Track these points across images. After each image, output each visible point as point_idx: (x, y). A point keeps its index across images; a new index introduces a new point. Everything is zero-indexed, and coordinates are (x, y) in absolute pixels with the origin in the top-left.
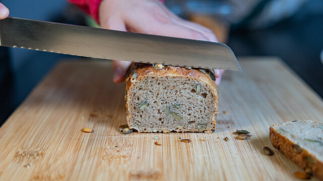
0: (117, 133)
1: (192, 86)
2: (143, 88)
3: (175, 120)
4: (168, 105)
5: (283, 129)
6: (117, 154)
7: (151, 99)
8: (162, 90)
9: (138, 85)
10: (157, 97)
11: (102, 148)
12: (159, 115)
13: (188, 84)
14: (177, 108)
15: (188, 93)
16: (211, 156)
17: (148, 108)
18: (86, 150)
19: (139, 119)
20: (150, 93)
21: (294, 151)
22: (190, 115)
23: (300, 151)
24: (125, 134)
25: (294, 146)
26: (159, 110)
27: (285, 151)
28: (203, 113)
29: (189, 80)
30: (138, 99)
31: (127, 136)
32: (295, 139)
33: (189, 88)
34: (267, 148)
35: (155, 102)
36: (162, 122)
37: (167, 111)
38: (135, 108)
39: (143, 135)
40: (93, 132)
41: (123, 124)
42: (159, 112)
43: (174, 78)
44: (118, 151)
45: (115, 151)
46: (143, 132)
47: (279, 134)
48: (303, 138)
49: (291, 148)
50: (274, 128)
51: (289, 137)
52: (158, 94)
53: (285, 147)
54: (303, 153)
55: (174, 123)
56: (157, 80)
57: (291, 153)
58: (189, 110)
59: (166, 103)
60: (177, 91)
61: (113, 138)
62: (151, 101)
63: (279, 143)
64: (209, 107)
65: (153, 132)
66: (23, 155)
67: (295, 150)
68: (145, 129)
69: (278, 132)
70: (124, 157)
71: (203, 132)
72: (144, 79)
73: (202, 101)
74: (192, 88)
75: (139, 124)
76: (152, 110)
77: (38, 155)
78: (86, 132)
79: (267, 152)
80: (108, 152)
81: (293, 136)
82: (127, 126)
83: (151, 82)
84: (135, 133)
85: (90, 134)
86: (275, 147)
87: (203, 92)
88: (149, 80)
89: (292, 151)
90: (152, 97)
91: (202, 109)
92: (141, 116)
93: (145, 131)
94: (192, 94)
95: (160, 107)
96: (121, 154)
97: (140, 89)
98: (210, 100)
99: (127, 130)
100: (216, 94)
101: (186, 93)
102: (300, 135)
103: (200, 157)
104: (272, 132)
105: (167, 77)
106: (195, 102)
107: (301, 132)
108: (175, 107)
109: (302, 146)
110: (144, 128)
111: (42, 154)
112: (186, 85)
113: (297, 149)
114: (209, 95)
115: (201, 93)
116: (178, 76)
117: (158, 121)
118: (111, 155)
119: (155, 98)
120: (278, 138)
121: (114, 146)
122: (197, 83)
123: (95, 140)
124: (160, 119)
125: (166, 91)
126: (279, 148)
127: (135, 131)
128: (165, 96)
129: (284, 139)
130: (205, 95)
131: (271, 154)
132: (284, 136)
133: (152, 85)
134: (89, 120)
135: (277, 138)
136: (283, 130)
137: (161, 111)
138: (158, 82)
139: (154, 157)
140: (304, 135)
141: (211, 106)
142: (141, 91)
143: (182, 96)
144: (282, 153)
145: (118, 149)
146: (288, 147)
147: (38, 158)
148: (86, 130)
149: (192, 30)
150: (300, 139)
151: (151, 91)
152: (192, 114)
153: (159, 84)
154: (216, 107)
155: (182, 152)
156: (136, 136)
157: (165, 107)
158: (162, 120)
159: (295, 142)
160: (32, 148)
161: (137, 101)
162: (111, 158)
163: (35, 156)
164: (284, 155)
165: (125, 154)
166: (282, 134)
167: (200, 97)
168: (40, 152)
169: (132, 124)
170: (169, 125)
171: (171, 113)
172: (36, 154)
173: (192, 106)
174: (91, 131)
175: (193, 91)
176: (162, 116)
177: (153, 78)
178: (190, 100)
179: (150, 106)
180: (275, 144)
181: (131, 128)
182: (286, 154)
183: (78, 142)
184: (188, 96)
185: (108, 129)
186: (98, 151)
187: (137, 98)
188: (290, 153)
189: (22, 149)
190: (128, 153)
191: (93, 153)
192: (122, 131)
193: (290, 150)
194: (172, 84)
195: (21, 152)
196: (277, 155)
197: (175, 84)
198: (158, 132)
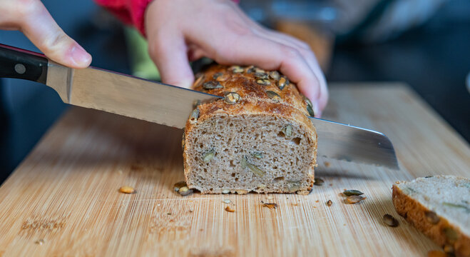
0: (170, 194)
1: (280, 127)
2: (209, 131)
3: (254, 176)
4: (244, 153)
5: (412, 188)
6: (170, 224)
7: (220, 146)
8: (235, 134)
9: (200, 127)
10: (228, 143)
11: (149, 216)
12: (232, 168)
13: (273, 124)
14: (258, 159)
15: (274, 137)
16: (307, 227)
17: (216, 159)
18: (125, 219)
19: (202, 174)
20: (218, 138)
21: (427, 221)
22: (276, 168)
23: (437, 221)
24: (182, 196)
25: (428, 213)
26: (231, 162)
27: (415, 221)
28: (294, 165)
29: (276, 119)
30: (202, 146)
31: (185, 198)
32: (429, 203)
33: (275, 131)
34: (388, 217)
35: (226, 150)
36: (237, 179)
37: (244, 163)
38: (196, 159)
39: (209, 198)
40: (135, 192)
41: (179, 181)
42: (232, 164)
43: (254, 116)
44: (171, 221)
45: (168, 221)
46: (208, 194)
47: (405, 196)
48: (441, 201)
49: (424, 216)
50: (398, 186)
51: (420, 200)
52: (230, 139)
53: (415, 214)
54: (440, 224)
55: (254, 180)
56: (229, 120)
57: (424, 223)
58: (274, 160)
59: (242, 151)
60: (257, 135)
61: (165, 201)
62: (220, 149)
63: (406, 209)
64: (303, 158)
65: (223, 193)
66: (34, 226)
67: (430, 219)
68: (211, 189)
69: (405, 192)
70: (181, 229)
71: (296, 193)
72: (209, 120)
73: (293, 149)
74: (279, 130)
75: (203, 181)
76: (221, 161)
77: (55, 226)
78: (125, 193)
79: (389, 222)
80: (157, 222)
81: (426, 199)
82: (184, 184)
83: (219, 123)
84: (197, 195)
85: (130, 195)
86: (400, 214)
87: (296, 136)
88: (217, 121)
89: (425, 220)
90: (222, 143)
91: (294, 160)
92: (205, 170)
93: (211, 192)
94: (279, 138)
95: (233, 156)
96: (177, 224)
97: (204, 133)
98: (305, 147)
99: (184, 189)
100: (313, 138)
101: (271, 137)
102: (436, 197)
103: (292, 228)
104: (396, 192)
105: (243, 116)
106: (283, 151)
107: (439, 193)
108: (254, 157)
109: (439, 213)
110: (209, 187)
111: (61, 225)
112: (271, 126)
113: (432, 218)
114: (304, 140)
115: (292, 137)
116: (259, 113)
117: (230, 178)
118: (161, 226)
119: (225, 145)
120: (405, 202)
121: (166, 213)
122: (287, 123)
123: (139, 204)
124: (233, 175)
125: (241, 134)
126: (405, 216)
127: (195, 191)
128: (240, 142)
129: (413, 202)
130: (298, 141)
131: (395, 224)
132: (413, 198)
133: (221, 127)
134: (130, 175)
135: (403, 202)
136: (412, 190)
137: (234, 163)
138: (230, 123)
139: (224, 229)
140: (443, 198)
141: (306, 155)
142: (205, 136)
143: (264, 141)
144: (411, 223)
145: (171, 217)
146: (419, 214)
147: (55, 230)
148: (125, 190)
149: (282, 45)
150: (436, 202)
151: (219, 136)
152: (280, 167)
153: (231, 125)
154: (313, 156)
155: (264, 221)
156: (197, 198)
157: (241, 157)
158: (236, 176)
159: (430, 207)
160: (47, 217)
161: (199, 149)
162: (162, 230)
163: (51, 228)
164: (414, 225)
165: (182, 225)
166: (410, 196)
167: (291, 144)
168: (58, 222)
169: (192, 182)
170: (246, 183)
171: (249, 165)
172: (52, 225)
173: (278, 155)
174: (132, 191)
175: (281, 134)
176: (236, 170)
177: (222, 117)
178: (276, 148)
179: (219, 156)
180: (400, 210)
181: (191, 187)
182: (416, 225)
183: (113, 207)
184: (273, 141)
185: (158, 188)
186: (143, 220)
187: (199, 145)
188: (421, 224)
189: (33, 217)
190: (186, 224)
191: (135, 223)
192: (178, 191)
193: (422, 220)
194: (250, 126)
195: (31, 222)
196: (404, 226)
197: (255, 125)
198: (230, 193)
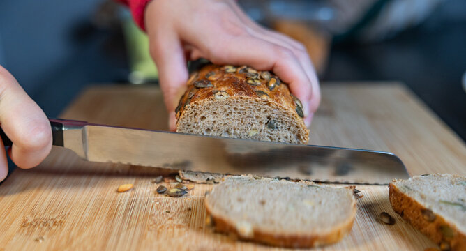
5: (409, 186)
6: (169, 222)
11: (147, 214)
18: (124, 217)
21: (424, 219)
23: (433, 218)
25: (425, 211)
27: (411, 219)
32: (425, 201)
34: (385, 214)
44: (170, 218)
45: (166, 219)
47: (402, 194)
48: (437, 200)
49: (420, 214)
50: (395, 184)
51: (416, 198)
53: (411, 212)
54: (437, 221)
57: (421, 221)
61: (164, 199)
63: (403, 207)
66: (34, 224)
67: (426, 217)
69: (402, 190)
70: (179, 226)
77: (55, 224)
79: (386, 220)
80: (156, 220)
81: (422, 197)
85: (129, 193)
86: (397, 212)
89: (421, 218)
96: (175, 222)
102: (432, 194)
104: (393, 191)
107: (435, 191)
109: (435, 211)
111: (61, 223)
113: (429, 216)
118: (160, 223)
120: (402, 200)
121: (164, 211)
123: (138, 202)
126: (402, 214)
129: (409, 200)
131: (391, 222)
132: (409, 196)
134: (129, 173)
135: (400, 200)
136: (409, 188)
140: (439, 196)
144: (408, 221)
145: (170, 215)
146: (415, 212)
147: (54, 228)
150: (433, 200)
156: (195, 196)
159: (426, 205)
160: (47, 215)
162: (161, 228)
163: (51, 226)
164: (410, 223)
165: (180, 223)
166: (407, 194)
168: (58, 220)
172: (51, 223)
180: (396, 208)
182: (413, 222)
183: (112, 205)
186: (141, 218)
188: (418, 221)
189: (33, 214)
190: (184, 222)
191: (134, 221)
193: (419, 217)
195: (31, 220)
196: (400, 224)
